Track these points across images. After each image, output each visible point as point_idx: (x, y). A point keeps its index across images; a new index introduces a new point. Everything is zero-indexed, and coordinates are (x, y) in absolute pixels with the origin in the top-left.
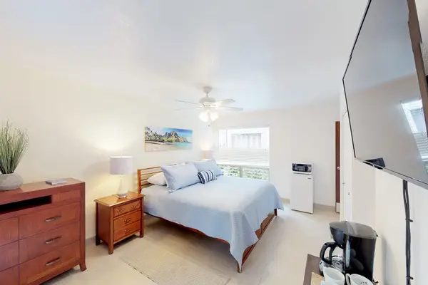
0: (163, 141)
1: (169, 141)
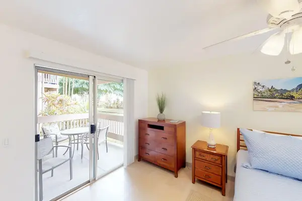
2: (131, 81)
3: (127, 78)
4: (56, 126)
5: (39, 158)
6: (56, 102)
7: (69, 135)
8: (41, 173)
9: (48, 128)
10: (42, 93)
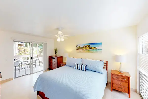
0: (83, 49)
1: (85, 49)
2: (45, 44)
3: (44, 43)
4: (22, 59)
5: (15, 66)
6: (23, 50)
7: (26, 61)
8: (16, 70)
9: (18, 59)
10: (17, 47)
